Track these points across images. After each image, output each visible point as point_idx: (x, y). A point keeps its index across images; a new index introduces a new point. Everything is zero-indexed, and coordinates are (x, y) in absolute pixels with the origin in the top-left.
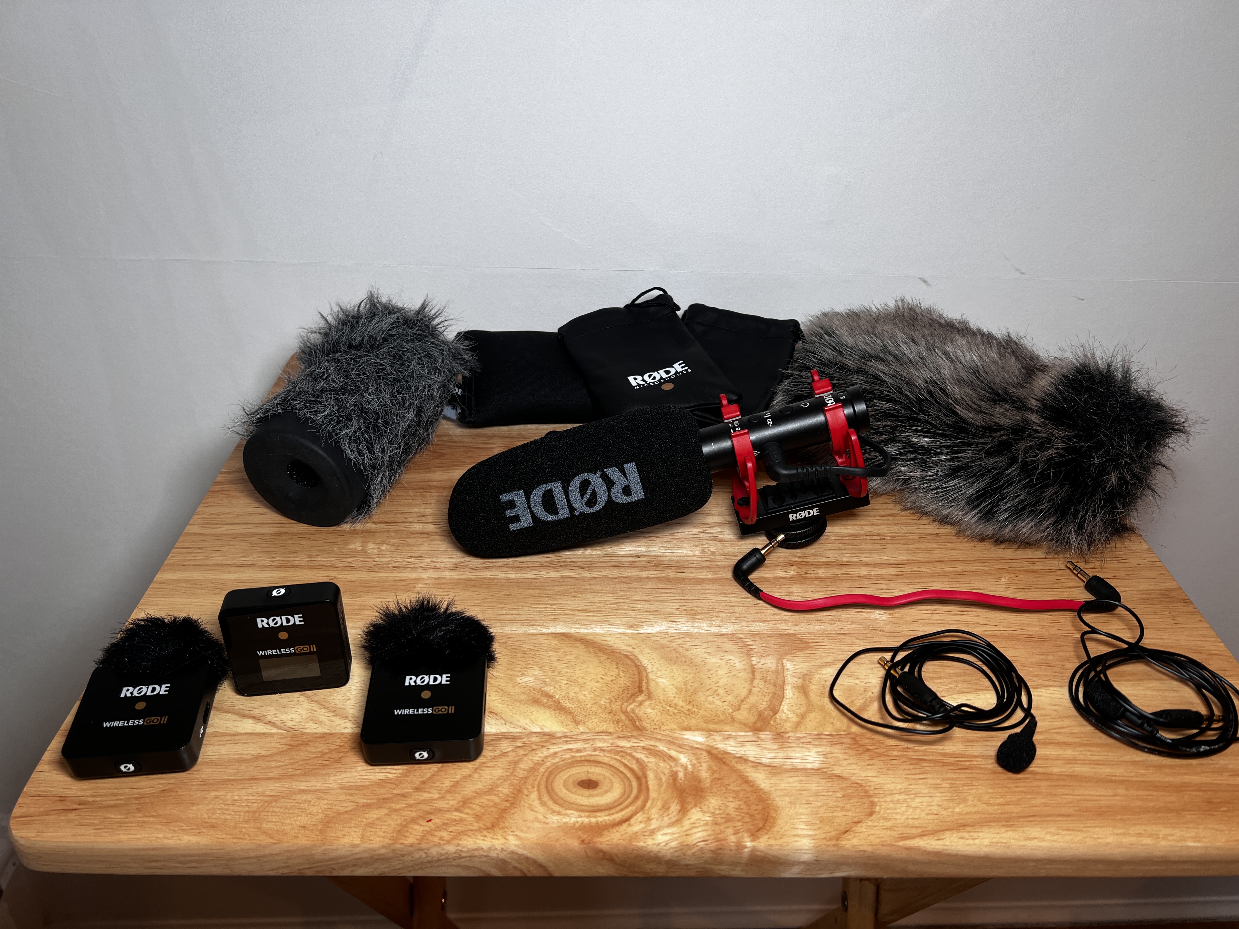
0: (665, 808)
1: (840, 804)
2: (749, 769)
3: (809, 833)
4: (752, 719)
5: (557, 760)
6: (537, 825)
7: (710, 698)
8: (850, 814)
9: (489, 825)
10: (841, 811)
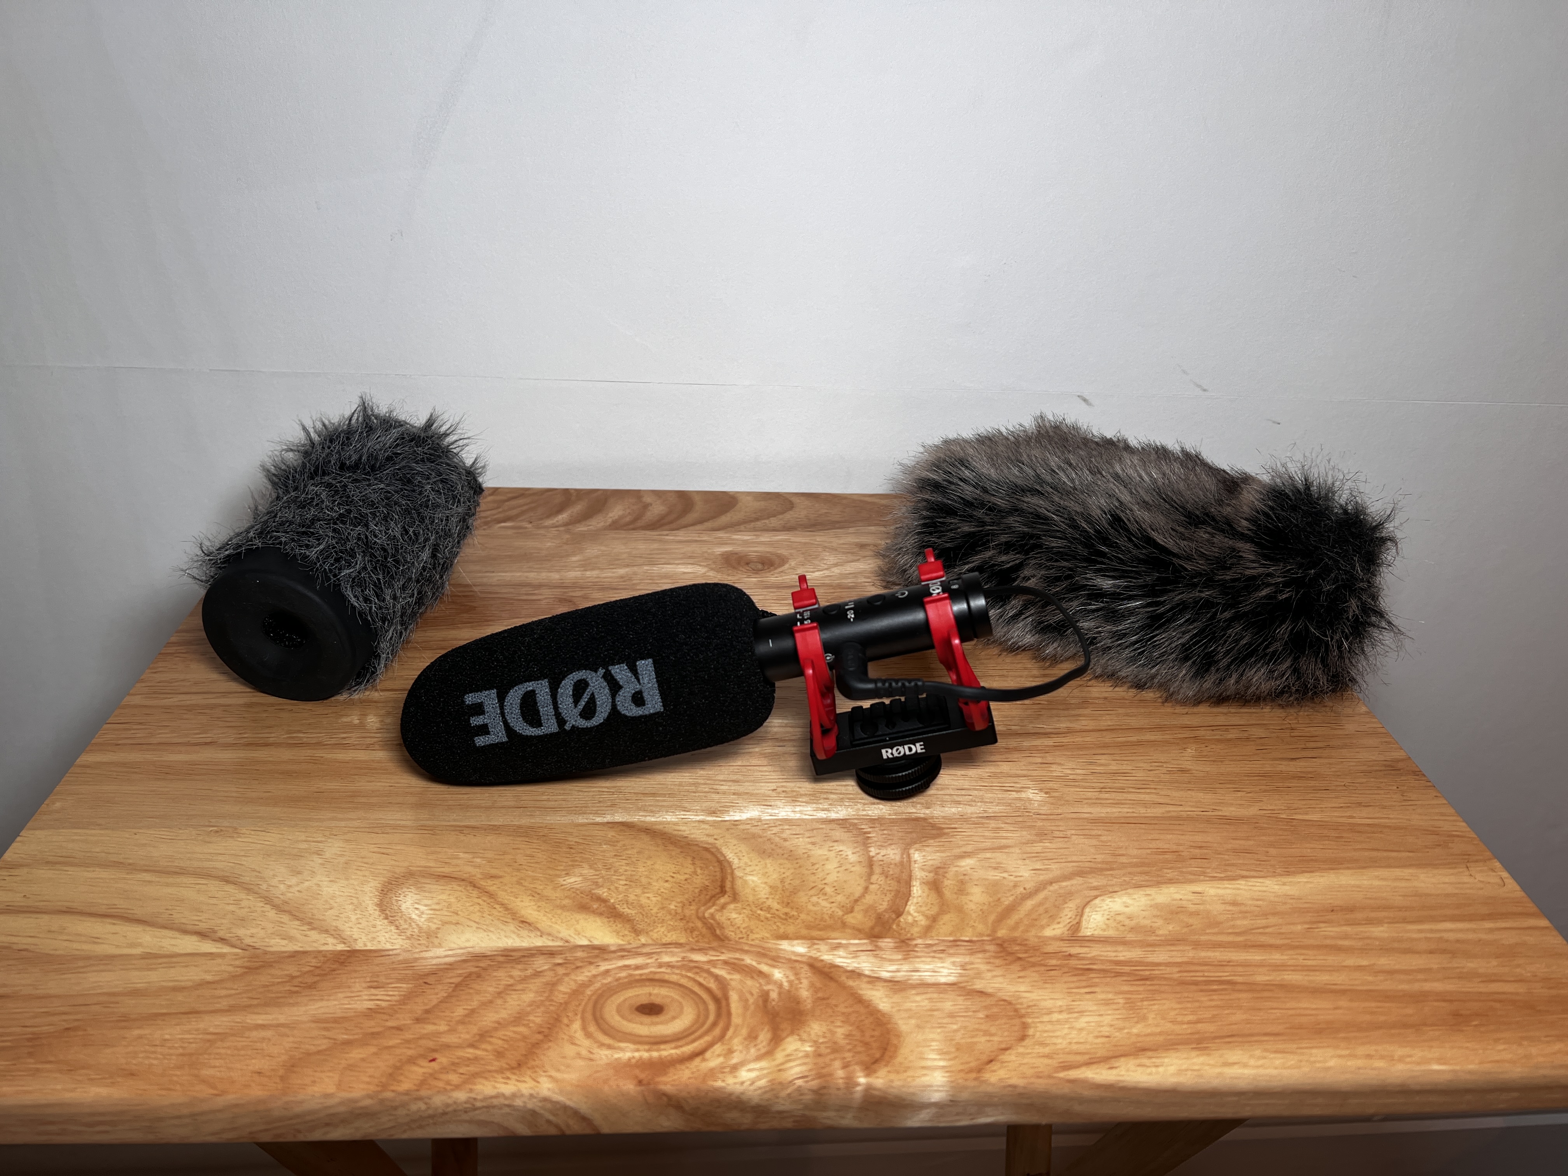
0: (752, 1037)
1: (983, 1027)
2: (864, 986)
3: (942, 1063)
4: (868, 923)
5: (609, 979)
6: (580, 1063)
7: (814, 899)
8: (996, 1039)
9: (514, 1064)
10: (984, 1035)
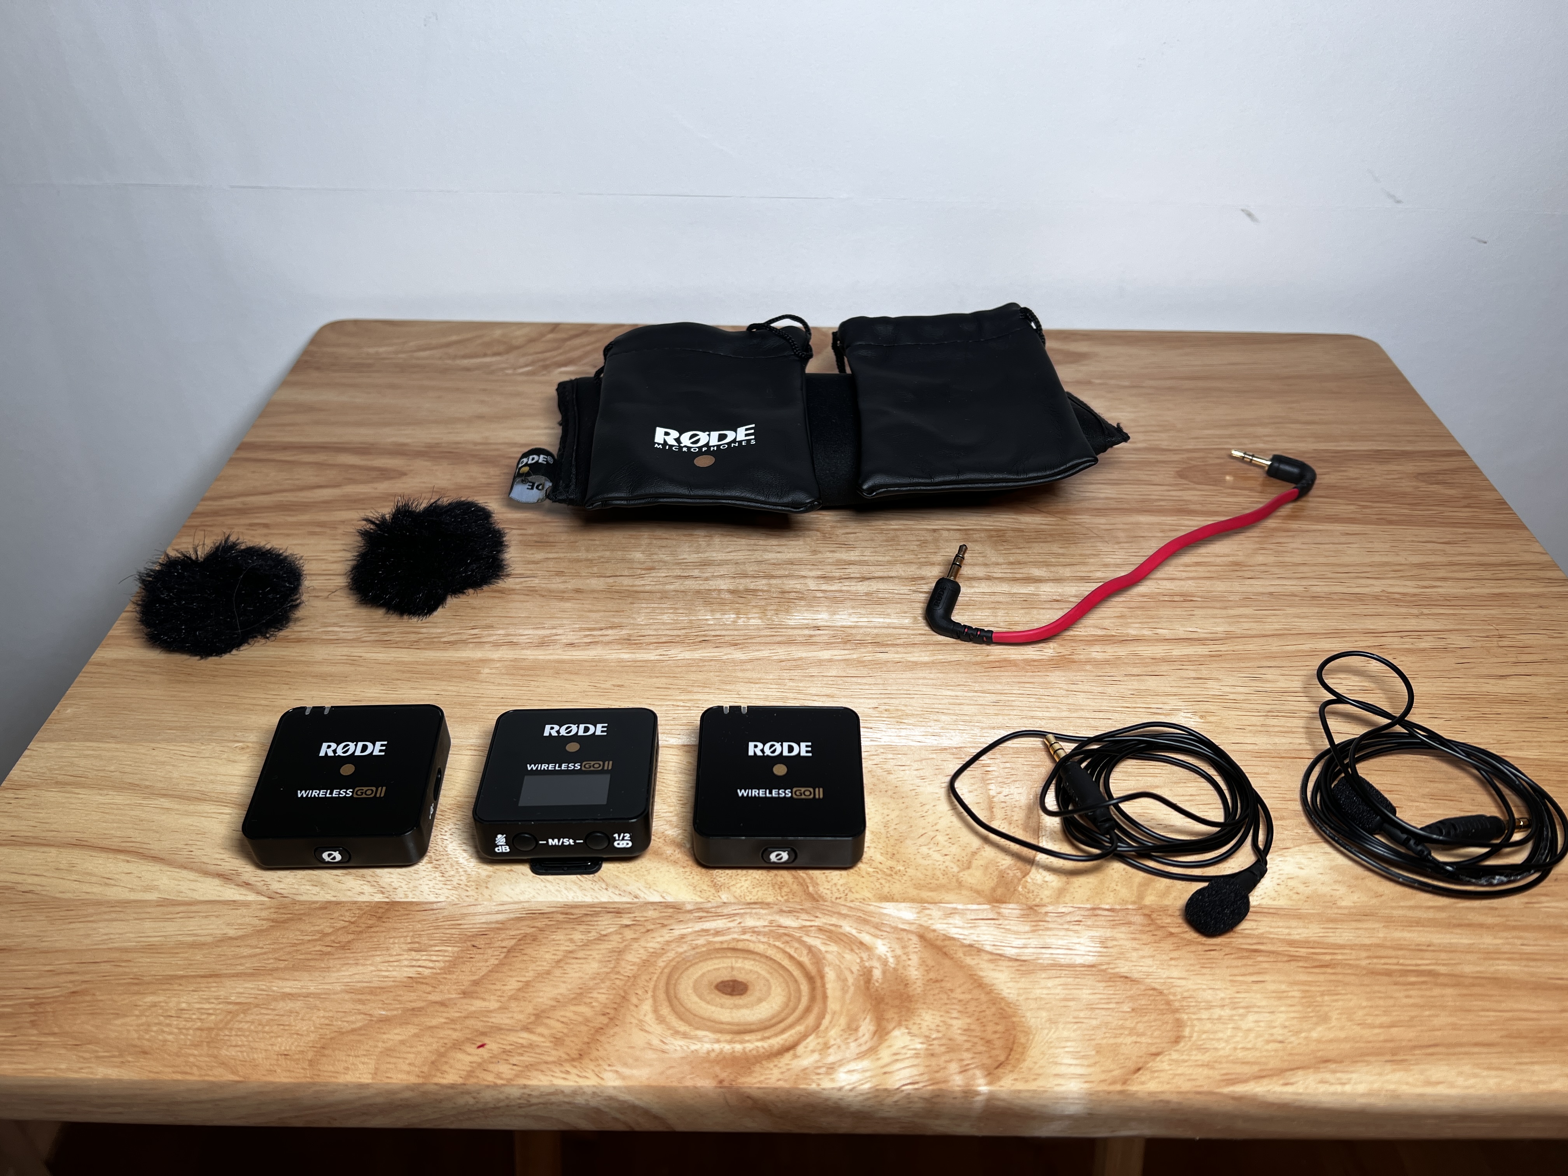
0: (852, 1028)
1: (1129, 1024)
2: (985, 965)
3: (1080, 1070)
4: (988, 884)
5: (685, 947)
6: (650, 1055)
7: (924, 850)
8: (1143, 1039)
9: (574, 1054)
10: (1130, 1034)
